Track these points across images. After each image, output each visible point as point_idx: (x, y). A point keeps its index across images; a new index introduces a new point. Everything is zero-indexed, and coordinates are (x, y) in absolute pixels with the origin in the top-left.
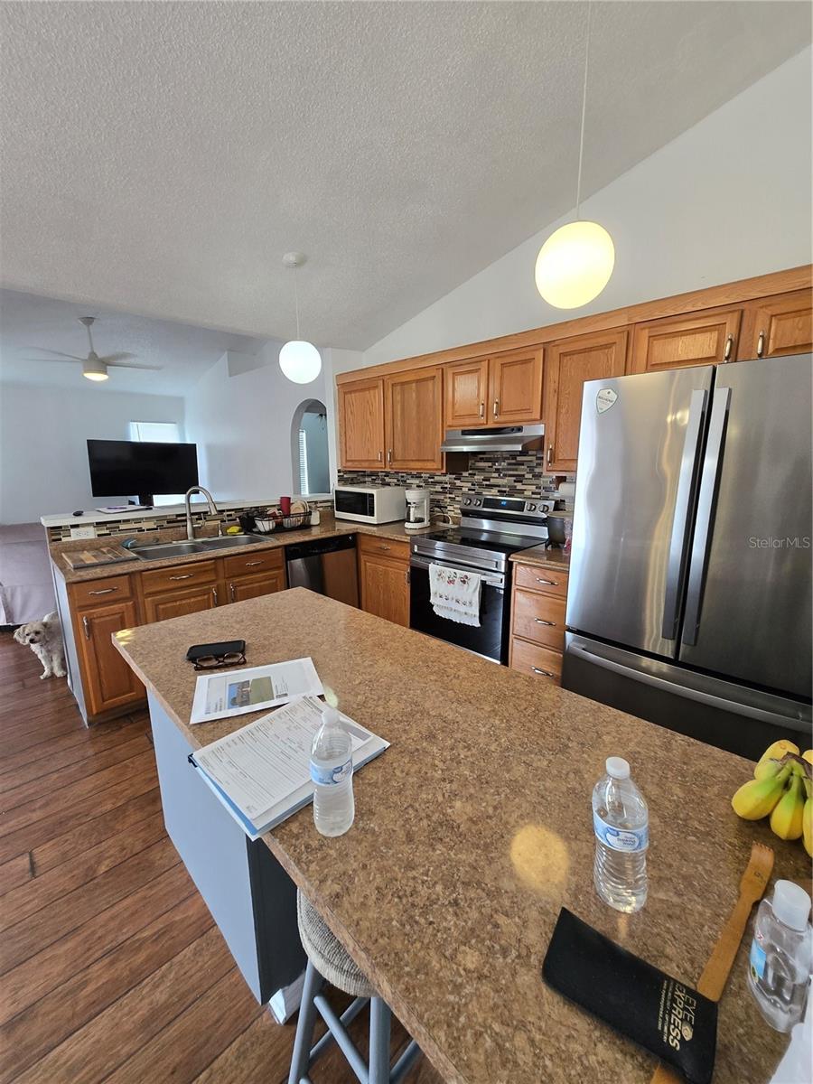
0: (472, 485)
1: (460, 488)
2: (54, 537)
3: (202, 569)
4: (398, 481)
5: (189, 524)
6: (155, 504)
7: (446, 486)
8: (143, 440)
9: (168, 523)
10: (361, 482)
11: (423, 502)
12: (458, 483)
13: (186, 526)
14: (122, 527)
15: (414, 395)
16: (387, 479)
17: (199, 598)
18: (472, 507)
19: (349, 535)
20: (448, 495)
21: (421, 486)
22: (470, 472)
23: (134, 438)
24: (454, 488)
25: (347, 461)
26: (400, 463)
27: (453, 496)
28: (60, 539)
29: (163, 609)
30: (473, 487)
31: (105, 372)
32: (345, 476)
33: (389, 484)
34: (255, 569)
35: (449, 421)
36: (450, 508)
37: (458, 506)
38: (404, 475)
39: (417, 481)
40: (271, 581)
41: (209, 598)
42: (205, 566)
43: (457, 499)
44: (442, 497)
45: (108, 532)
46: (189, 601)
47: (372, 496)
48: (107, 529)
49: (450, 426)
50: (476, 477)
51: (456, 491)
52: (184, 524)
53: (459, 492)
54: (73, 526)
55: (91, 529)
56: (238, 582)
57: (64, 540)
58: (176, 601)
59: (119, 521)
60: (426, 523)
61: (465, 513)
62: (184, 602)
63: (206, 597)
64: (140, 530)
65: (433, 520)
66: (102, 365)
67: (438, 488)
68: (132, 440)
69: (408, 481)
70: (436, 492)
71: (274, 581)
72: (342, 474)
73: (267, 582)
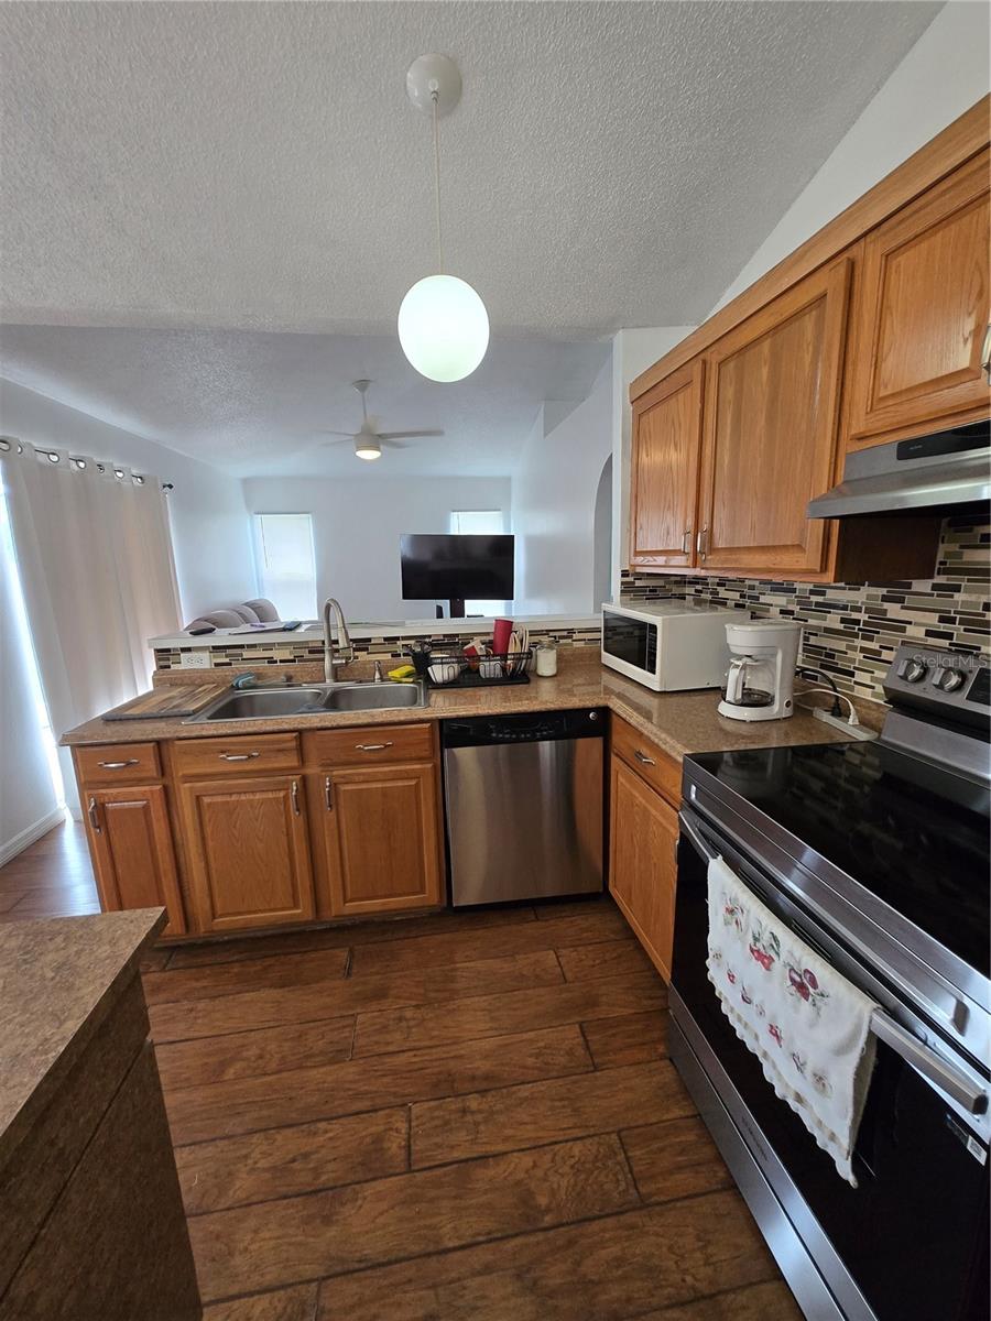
0: (942, 620)
1: (899, 626)
2: (162, 663)
3: (277, 747)
4: (742, 596)
5: (327, 657)
6: (467, 612)
7: (855, 616)
8: (462, 533)
9: (310, 652)
10: (675, 596)
11: (774, 655)
12: (894, 611)
13: (323, 660)
14: (247, 654)
15: (765, 371)
16: (723, 593)
17: (270, 795)
18: (927, 692)
19: (590, 710)
20: (859, 643)
21: (792, 613)
22: (940, 579)
23: (454, 531)
24: (879, 622)
25: (637, 553)
26: (723, 556)
27: (874, 646)
28: (169, 667)
29: (209, 804)
30: (944, 627)
31: (378, 449)
32: (638, 583)
33: (723, 603)
34: (373, 757)
35: (858, 422)
36: (860, 677)
37: (883, 675)
38: (757, 583)
39: (780, 600)
40: (406, 783)
41: (286, 798)
42: (279, 742)
43: (886, 655)
44: (841, 645)
45: (227, 660)
46: (252, 797)
47: (653, 628)
48: (227, 656)
49: (861, 438)
50: (958, 597)
51: (885, 635)
52: (320, 656)
53: (897, 637)
54: (184, 650)
55: (206, 655)
56: (343, 777)
57: (174, 667)
58: (231, 794)
59: (242, 647)
60: (777, 709)
61: (903, 704)
62: (243, 797)
63: (282, 794)
64: (271, 661)
65: (802, 705)
66: (374, 439)
67: (833, 620)
68: (452, 533)
69: (763, 599)
70: (827, 630)
71: (413, 783)
72: (631, 579)
73: (400, 784)
